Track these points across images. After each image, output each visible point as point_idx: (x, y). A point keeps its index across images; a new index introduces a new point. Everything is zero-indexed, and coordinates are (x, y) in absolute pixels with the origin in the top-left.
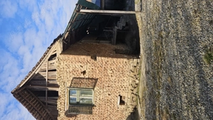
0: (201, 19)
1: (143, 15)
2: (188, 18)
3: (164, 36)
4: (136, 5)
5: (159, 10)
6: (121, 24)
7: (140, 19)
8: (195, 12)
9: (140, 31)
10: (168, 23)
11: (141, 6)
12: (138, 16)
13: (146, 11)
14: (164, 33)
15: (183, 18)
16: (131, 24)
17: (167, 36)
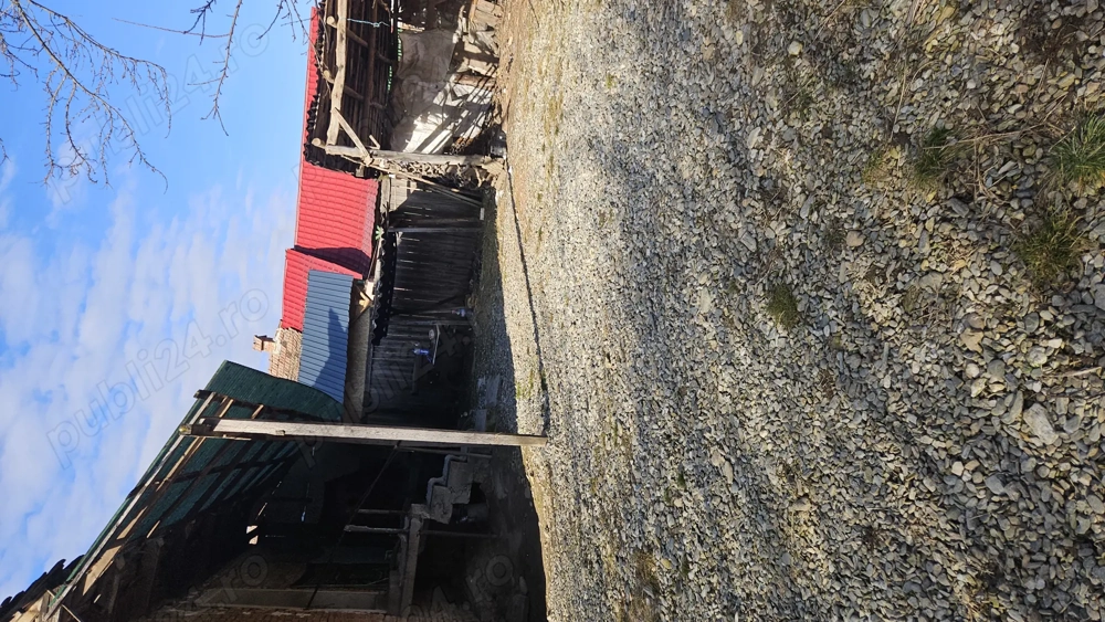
0: (822, 516)
1: (555, 454)
2: (761, 501)
3: (664, 580)
4: (521, 406)
5: (626, 442)
6: (447, 495)
7: (542, 473)
8: (789, 473)
9: (545, 536)
10: (675, 512)
11: (545, 410)
12: (534, 457)
13: (571, 440)
14: (661, 565)
15: (743, 500)
16: (500, 492)
17: (680, 584)
